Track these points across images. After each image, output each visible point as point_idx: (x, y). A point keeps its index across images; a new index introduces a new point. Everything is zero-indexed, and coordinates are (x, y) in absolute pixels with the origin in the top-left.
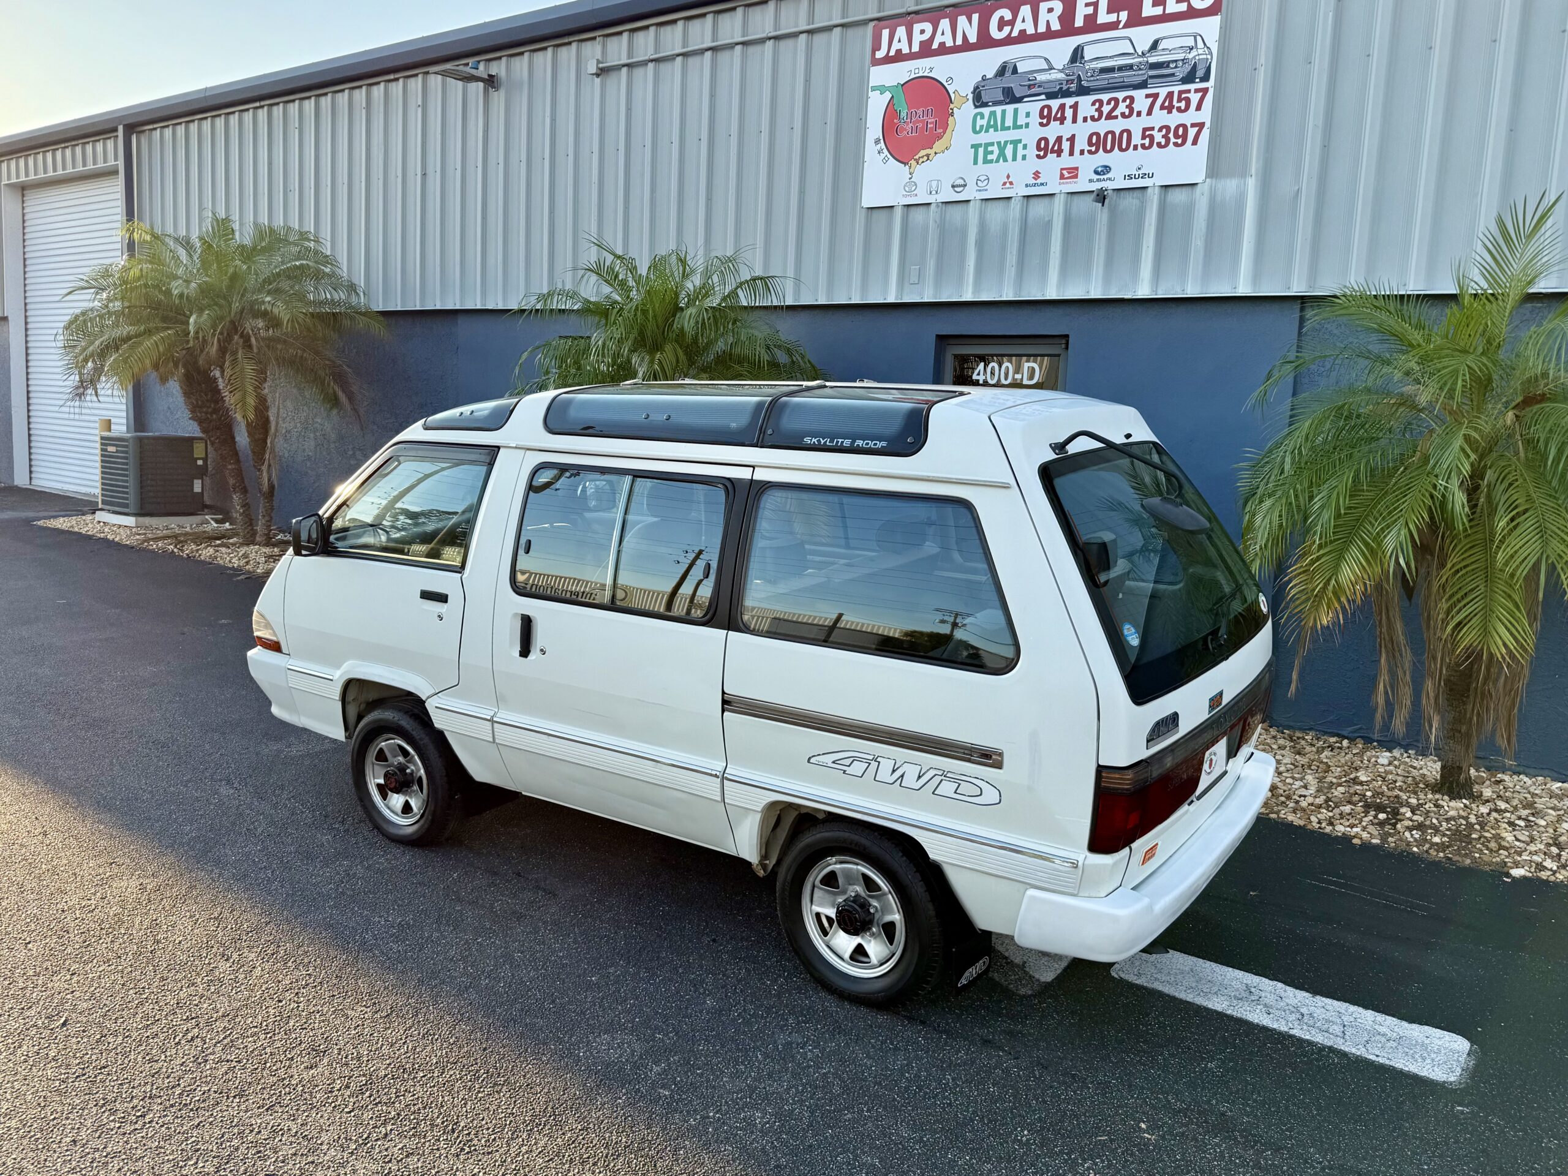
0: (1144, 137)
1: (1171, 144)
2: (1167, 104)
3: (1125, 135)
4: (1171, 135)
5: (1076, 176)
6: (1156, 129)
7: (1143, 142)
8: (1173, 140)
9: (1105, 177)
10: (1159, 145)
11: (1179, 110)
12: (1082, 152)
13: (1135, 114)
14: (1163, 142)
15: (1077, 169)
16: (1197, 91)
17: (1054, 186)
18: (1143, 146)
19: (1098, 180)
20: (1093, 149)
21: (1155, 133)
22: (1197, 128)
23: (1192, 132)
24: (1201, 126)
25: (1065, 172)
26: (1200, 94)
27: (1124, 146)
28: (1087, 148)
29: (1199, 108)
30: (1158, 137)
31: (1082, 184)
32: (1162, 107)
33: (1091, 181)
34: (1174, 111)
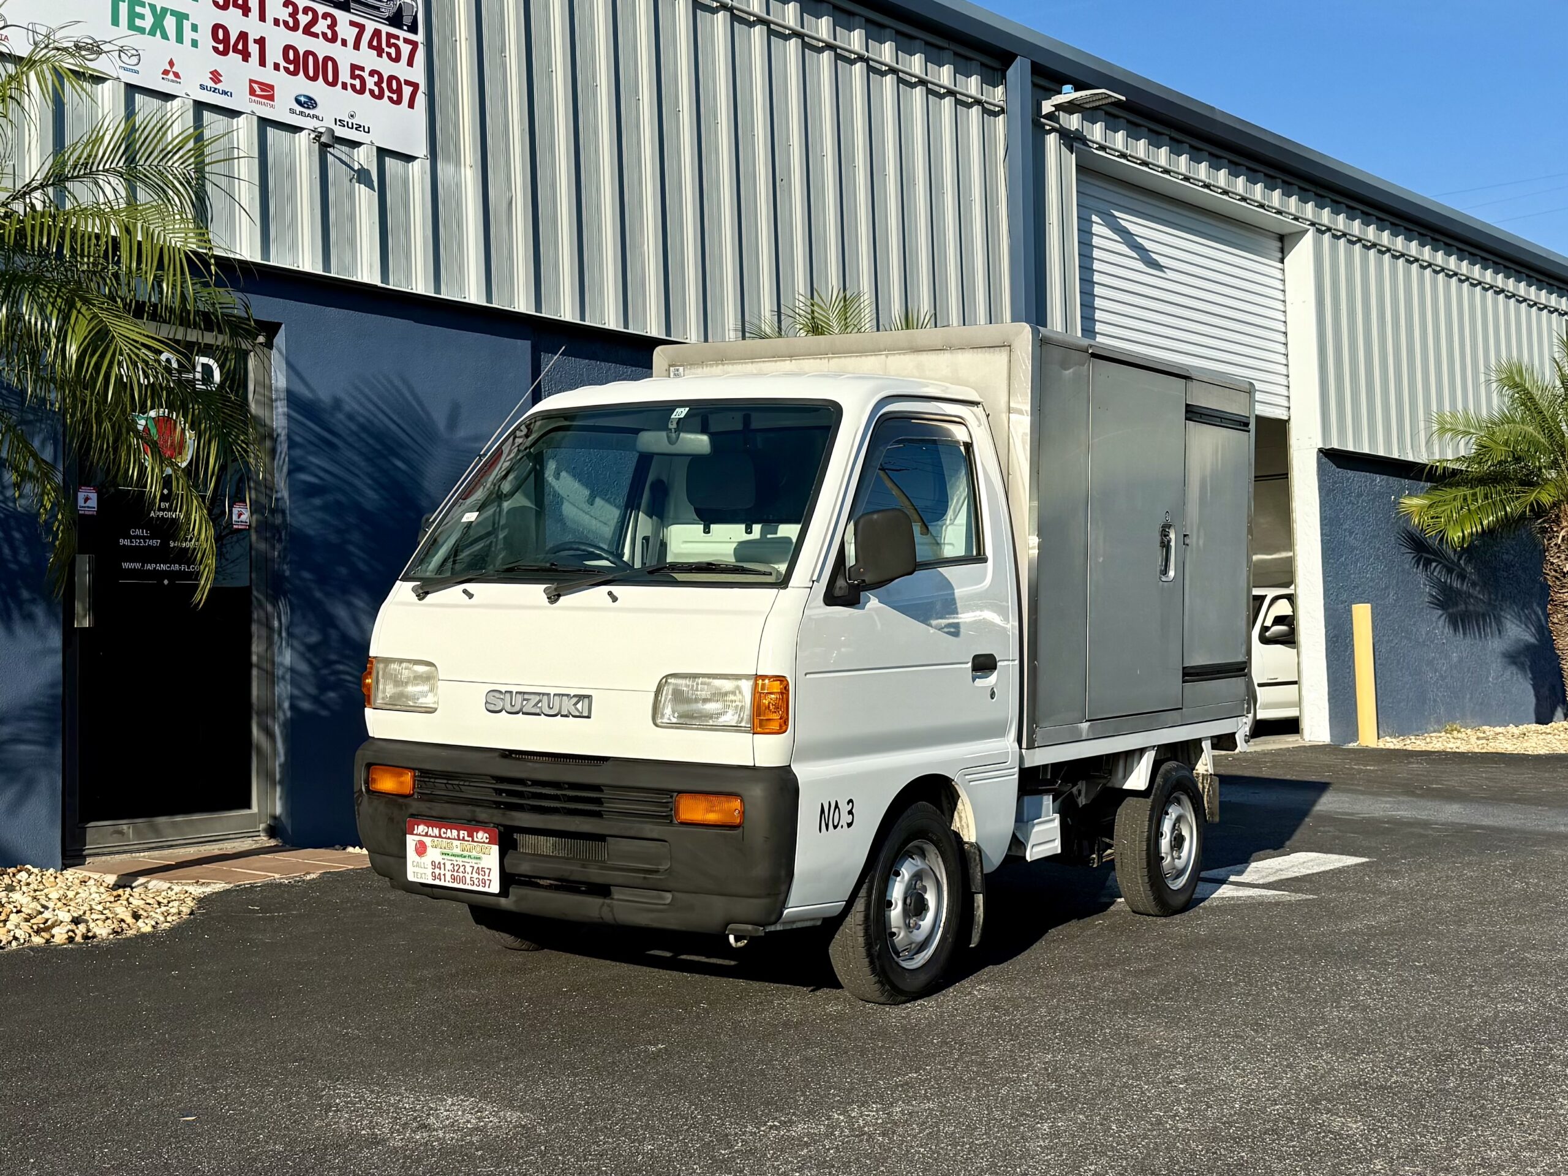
0: (353, 77)
1: (386, 97)
2: (375, 43)
3: (330, 64)
4: (384, 85)
5: (271, 98)
6: (367, 71)
7: (353, 82)
8: (387, 93)
9: (312, 112)
10: (372, 92)
11: (389, 55)
12: (277, 67)
13: (339, 41)
14: (377, 93)
15: (272, 87)
16: (406, 41)
17: (240, 100)
18: (353, 87)
19: (301, 113)
20: (291, 67)
21: (365, 75)
22: (411, 89)
23: (407, 91)
24: (415, 86)
25: (255, 86)
26: (411, 47)
27: (330, 79)
28: (283, 64)
29: (410, 63)
30: (371, 82)
31: (281, 110)
32: (370, 46)
33: (292, 111)
34: (384, 55)
